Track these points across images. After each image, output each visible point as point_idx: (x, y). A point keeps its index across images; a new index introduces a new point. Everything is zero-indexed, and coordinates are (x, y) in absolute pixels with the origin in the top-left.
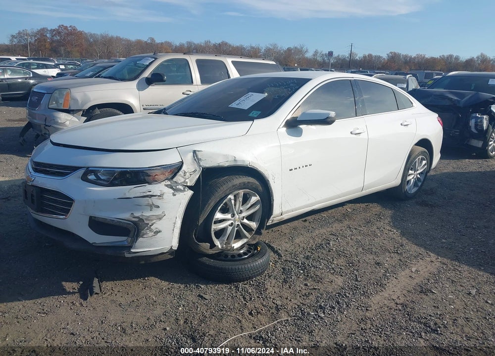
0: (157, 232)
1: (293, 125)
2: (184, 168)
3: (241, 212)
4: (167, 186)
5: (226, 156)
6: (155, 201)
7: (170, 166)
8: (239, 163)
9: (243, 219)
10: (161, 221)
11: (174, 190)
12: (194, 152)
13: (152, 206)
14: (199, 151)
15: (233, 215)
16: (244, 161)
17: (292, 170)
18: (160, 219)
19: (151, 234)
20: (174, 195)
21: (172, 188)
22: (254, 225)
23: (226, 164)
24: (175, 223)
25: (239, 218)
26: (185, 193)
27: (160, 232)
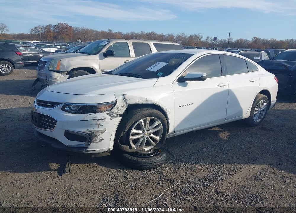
0: (101, 140)
1: (182, 80)
2: (117, 104)
3: (149, 130)
4: (107, 114)
5: (141, 98)
6: (100, 122)
7: (110, 103)
8: (149, 102)
9: (151, 134)
10: (104, 134)
11: (111, 116)
12: (123, 95)
13: (99, 125)
14: (126, 95)
15: (144, 131)
16: (152, 101)
17: (181, 106)
18: (103, 132)
19: (98, 141)
20: (111, 119)
21: (110, 115)
22: (158, 138)
23: (141, 103)
24: (111, 135)
25: (148, 133)
26: (117, 118)
27: (103, 140)
